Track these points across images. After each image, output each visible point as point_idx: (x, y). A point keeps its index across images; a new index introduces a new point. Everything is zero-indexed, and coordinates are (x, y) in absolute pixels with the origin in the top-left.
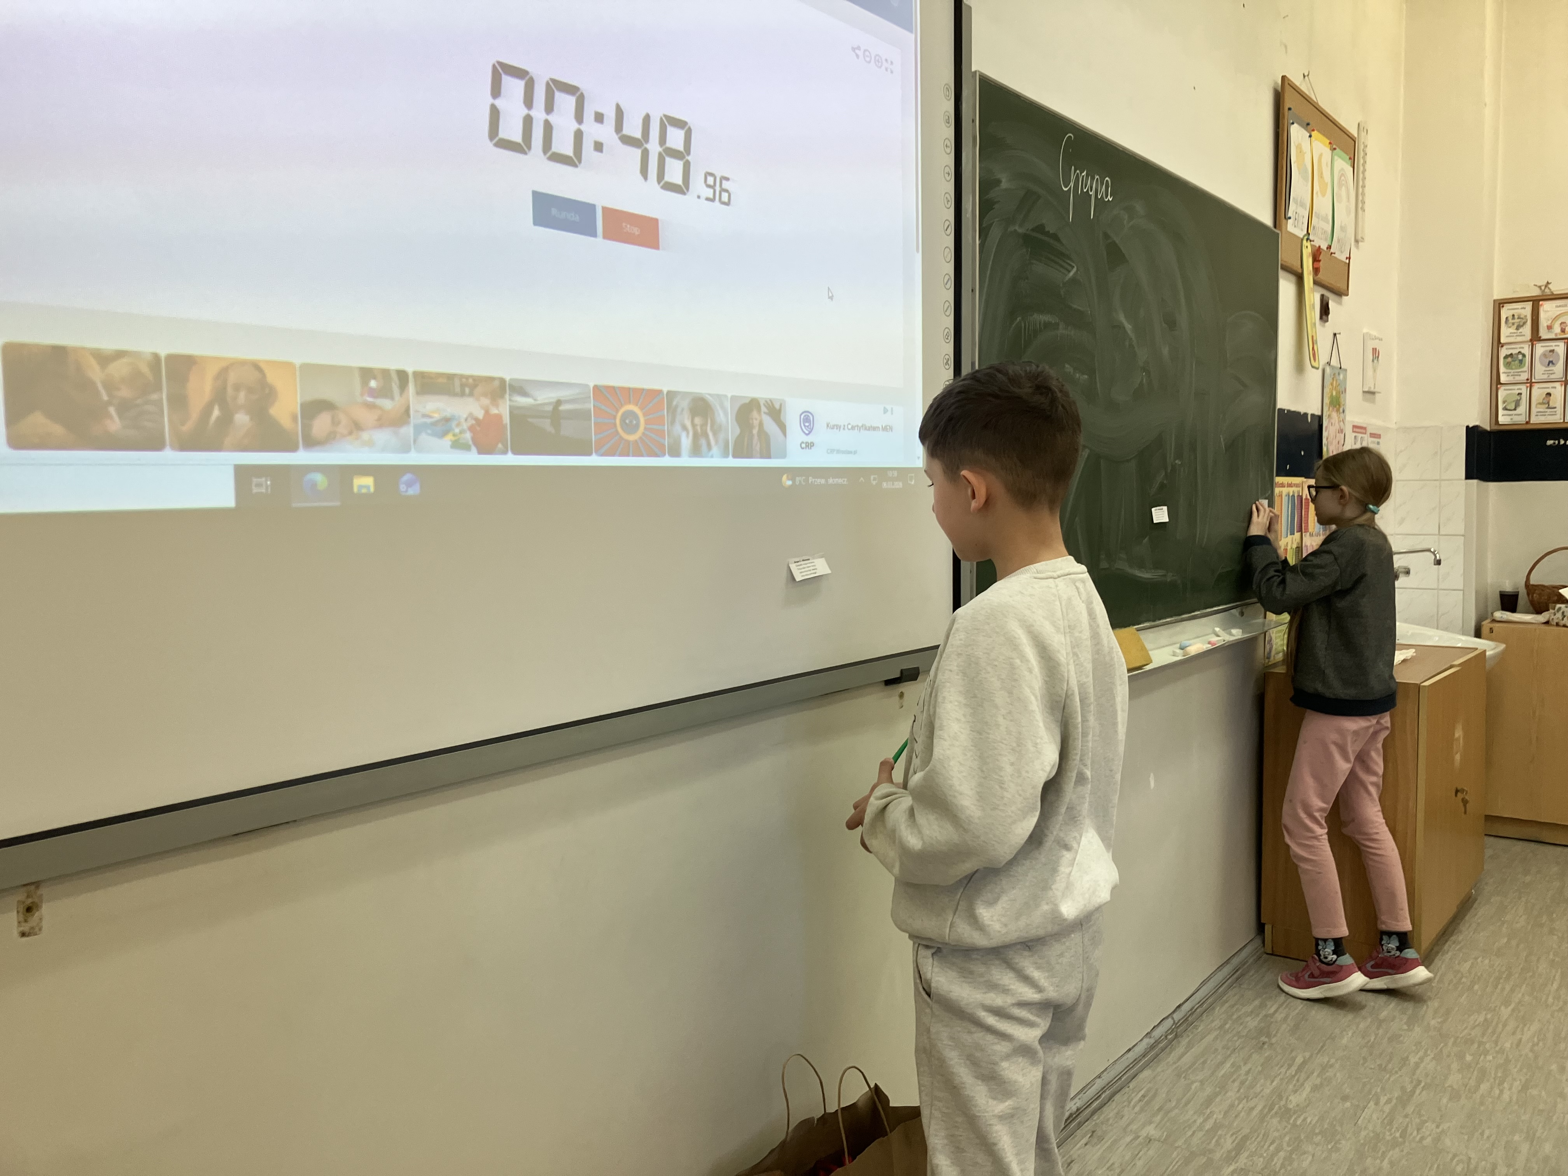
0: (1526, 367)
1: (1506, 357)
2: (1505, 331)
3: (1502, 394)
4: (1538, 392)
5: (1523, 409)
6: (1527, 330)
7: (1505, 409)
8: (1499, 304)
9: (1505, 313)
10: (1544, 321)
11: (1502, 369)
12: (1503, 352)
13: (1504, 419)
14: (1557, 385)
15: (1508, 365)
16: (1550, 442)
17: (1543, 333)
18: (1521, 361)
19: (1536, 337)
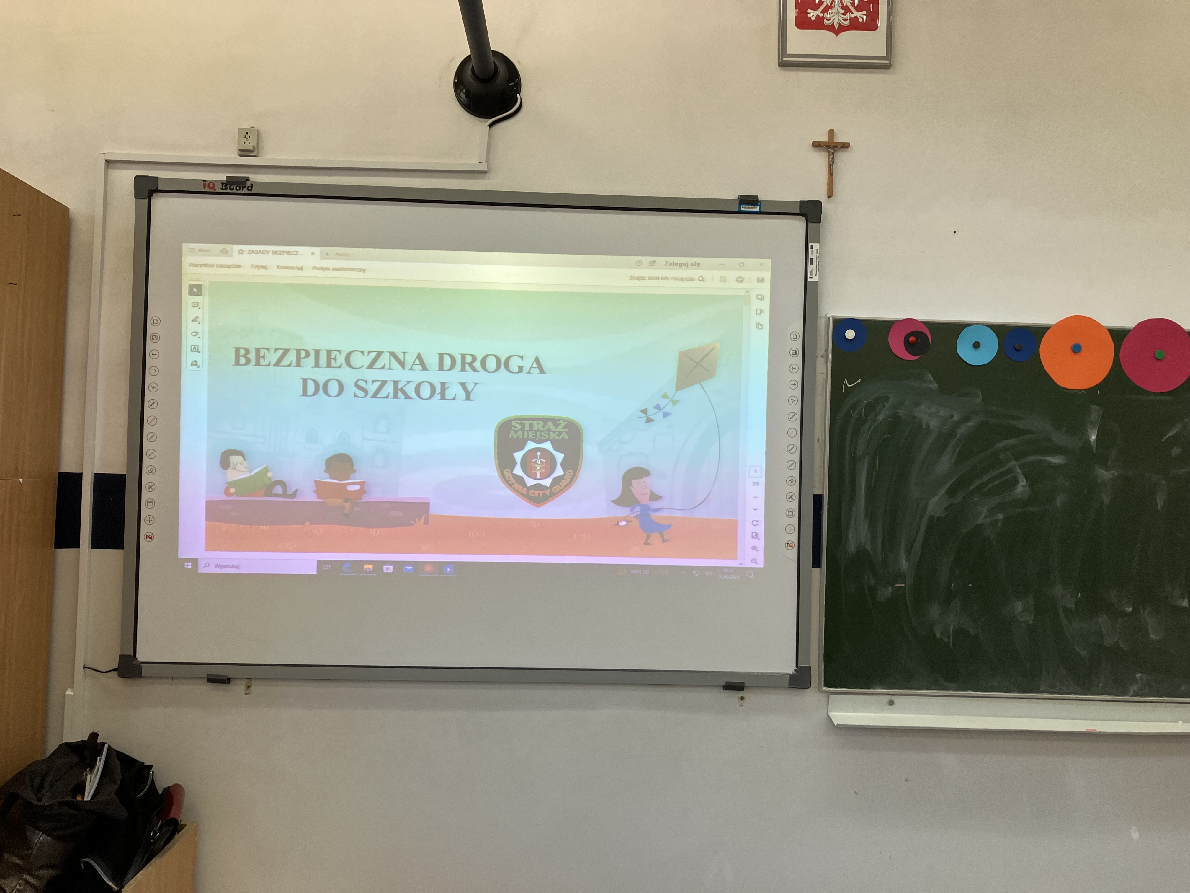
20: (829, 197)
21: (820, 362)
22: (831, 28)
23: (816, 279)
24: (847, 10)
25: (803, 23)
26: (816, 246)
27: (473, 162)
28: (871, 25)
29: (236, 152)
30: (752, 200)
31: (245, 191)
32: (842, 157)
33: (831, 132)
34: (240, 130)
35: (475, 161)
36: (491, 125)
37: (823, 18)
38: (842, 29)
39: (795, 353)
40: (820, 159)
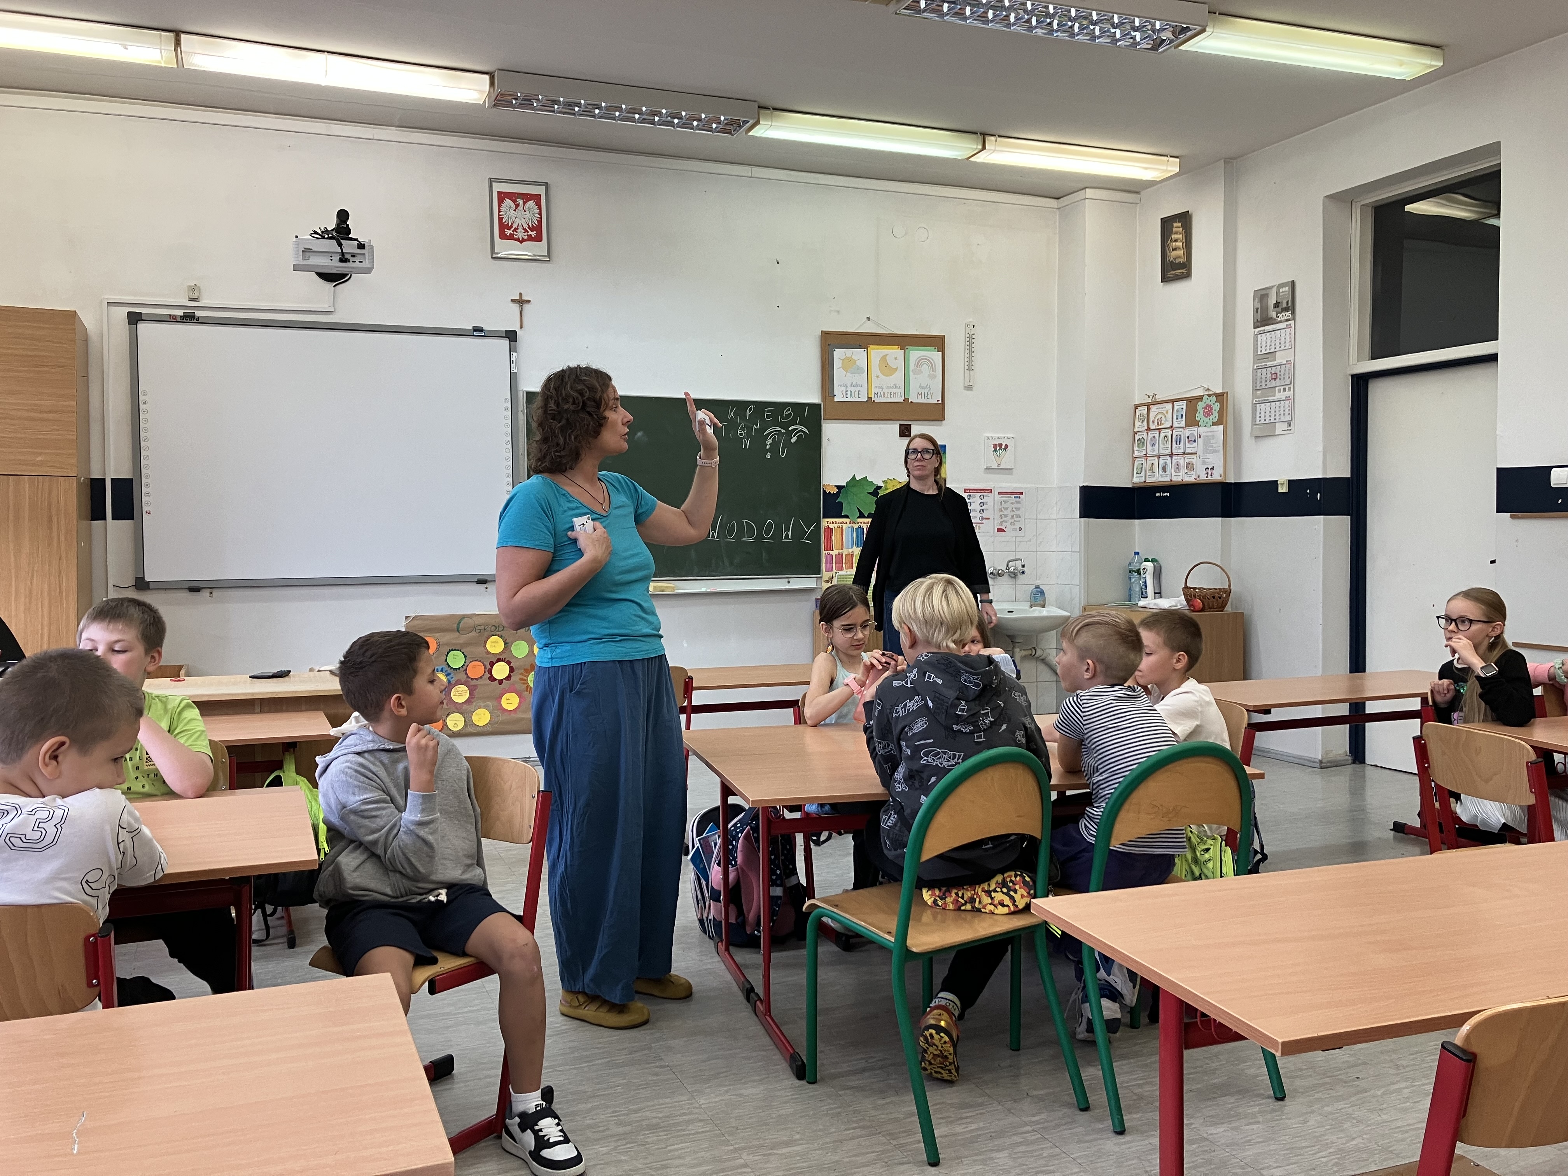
0: (1145, 448)
1: (1139, 440)
2: (1138, 424)
3: (1136, 463)
4: (1149, 463)
5: (1143, 474)
6: (1145, 423)
7: (1137, 473)
8: (1136, 407)
9: (1138, 413)
10: (1151, 419)
11: (1136, 448)
12: (1138, 437)
13: (1135, 480)
14: (1156, 458)
15: (1138, 445)
16: (1157, 494)
17: (1152, 427)
18: (1143, 443)
19: (1149, 429)
20: (521, 328)
21: (521, 413)
22: (518, 240)
23: (515, 371)
24: (526, 231)
25: (503, 236)
26: (515, 354)
27: (325, 307)
28: (539, 238)
29: (187, 299)
30: (480, 330)
31: (195, 321)
32: (526, 306)
33: (521, 294)
34: (189, 287)
35: (326, 306)
36: (334, 286)
37: (513, 234)
38: (523, 240)
39: (507, 409)
40: (516, 308)
